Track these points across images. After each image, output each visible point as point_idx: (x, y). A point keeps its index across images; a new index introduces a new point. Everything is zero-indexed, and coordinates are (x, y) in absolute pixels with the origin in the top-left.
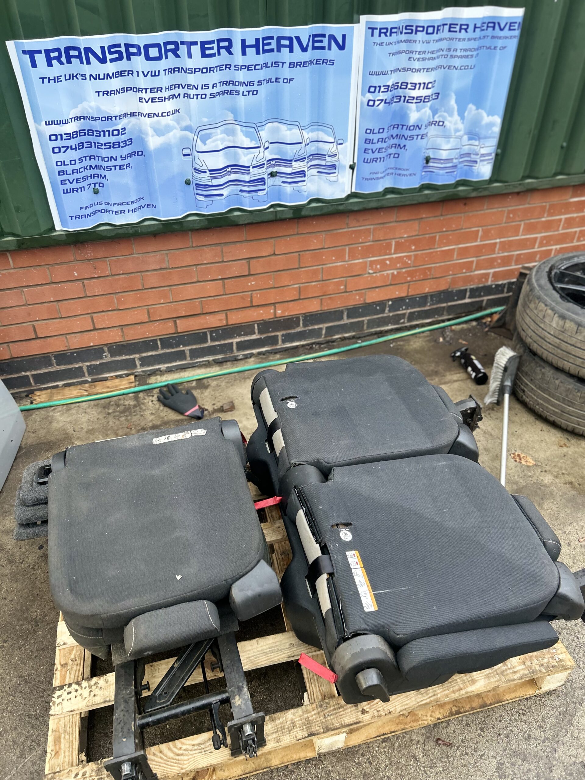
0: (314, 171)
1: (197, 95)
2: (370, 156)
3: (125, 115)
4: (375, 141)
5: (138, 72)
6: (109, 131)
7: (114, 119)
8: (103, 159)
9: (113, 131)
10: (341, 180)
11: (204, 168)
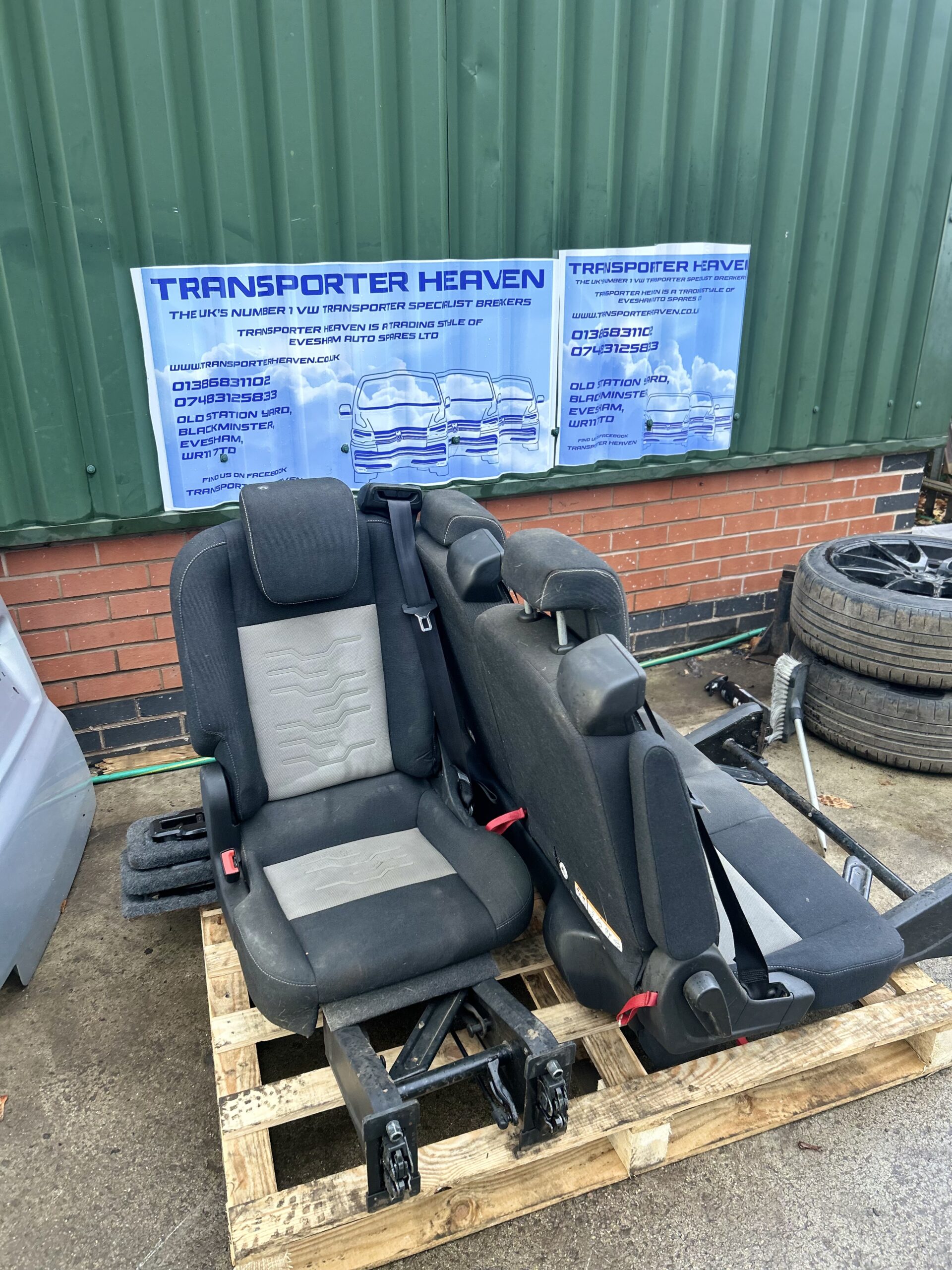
0: (507, 438)
1: (363, 337)
2: (578, 417)
3: (271, 361)
4: (584, 398)
5: (291, 308)
6: (250, 379)
7: (257, 364)
8: (239, 415)
9: (255, 379)
10: (541, 449)
11: (369, 429)
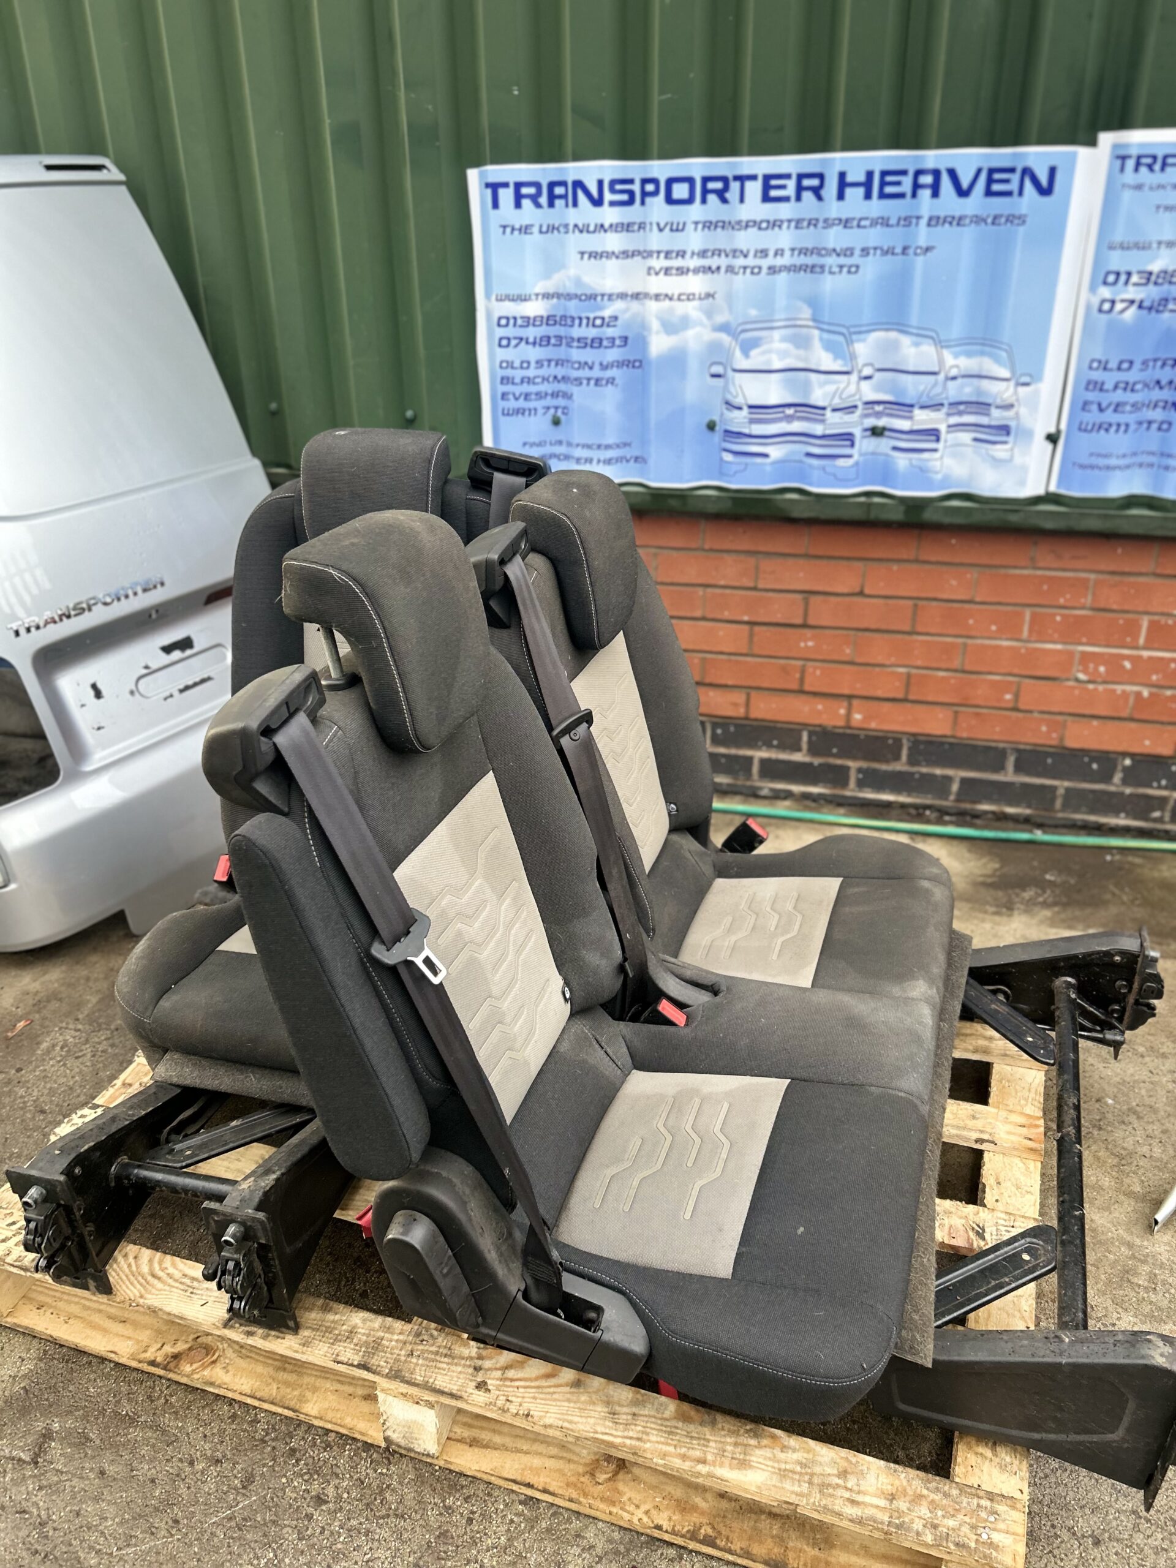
0: (966, 437)
1: (746, 268)
2: (1094, 417)
3: (622, 296)
4: (1109, 386)
5: (652, 224)
6: (588, 318)
8: (573, 366)
9: (595, 318)
10: (1018, 460)
11: (739, 400)
